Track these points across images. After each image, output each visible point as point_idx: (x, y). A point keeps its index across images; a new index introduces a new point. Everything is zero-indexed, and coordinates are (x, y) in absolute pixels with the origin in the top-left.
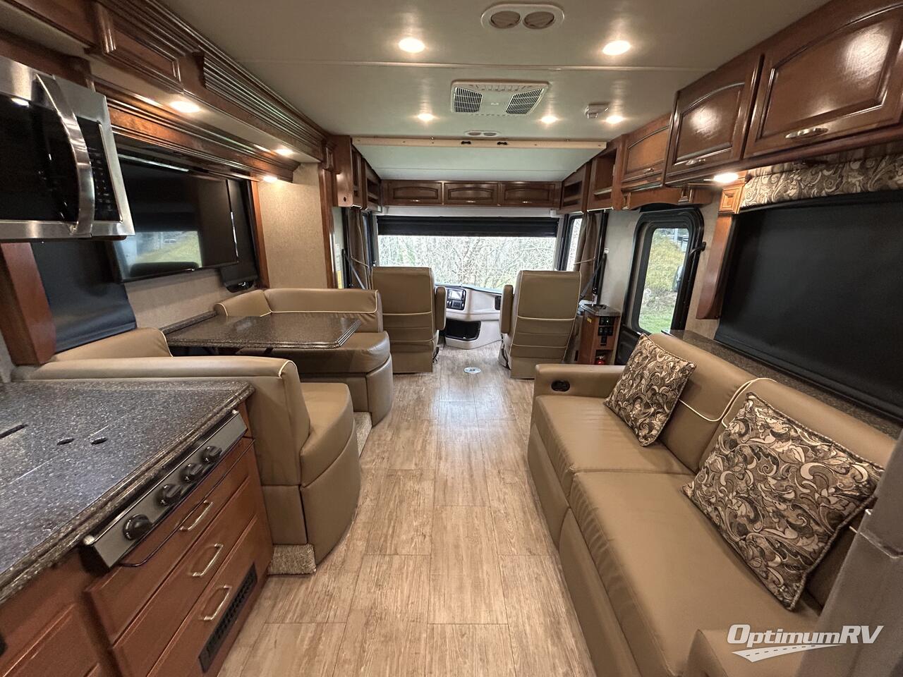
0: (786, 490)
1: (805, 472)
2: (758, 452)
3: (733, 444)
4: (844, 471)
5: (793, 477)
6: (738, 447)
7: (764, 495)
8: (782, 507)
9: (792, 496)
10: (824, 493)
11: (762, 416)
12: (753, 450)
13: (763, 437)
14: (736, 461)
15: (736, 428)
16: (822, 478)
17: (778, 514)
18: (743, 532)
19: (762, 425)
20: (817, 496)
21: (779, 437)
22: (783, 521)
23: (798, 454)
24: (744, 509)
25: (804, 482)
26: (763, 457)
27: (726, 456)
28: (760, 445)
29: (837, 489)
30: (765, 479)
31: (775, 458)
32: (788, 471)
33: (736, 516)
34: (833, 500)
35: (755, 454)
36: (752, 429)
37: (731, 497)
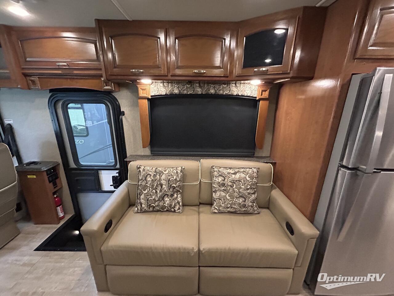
1: (248, 178)
2: (233, 182)
3: (223, 185)
4: (253, 173)
6: (226, 184)
7: (243, 192)
8: (249, 191)
9: (249, 187)
10: (254, 180)
11: (225, 171)
12: (231, 182)
13: (231, 176)
14: (229, 189)
15: (220, 179)
16: (251, 177)
17: (249, 194)
18: (244, 206)
19: (227, 173)
20: (253, 182)
21: (235, 173)
23: (243, 175)
24: (241, 200)
25: (249, 181)
26: (236, 182)
27: (224, 190)
28: (232, 179)
29: (255, 177)
30: (241, 187)
31: (239, 180)
32: (244, 181)
33: (240, 204)
34: (256, 181)
35: (233, 183)
36: (226, 177)
37: (235, 200)
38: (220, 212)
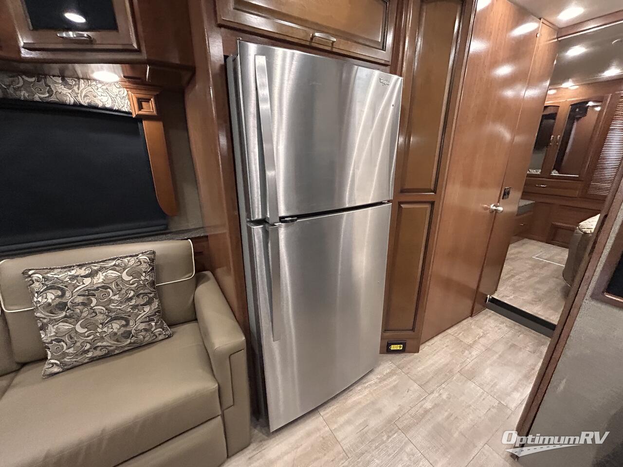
0: (127, 294)
1: (126, 278)
2: (89, 293)
3: (62, 306)
4: (139, 263)
5: (123, 285)
6: (69, 304)
7: (119, 307)
8: (133, 302)
9: (132, 293)
10: (143, 278)
11: (64, 276)
12: (84, 295)
13: (81, 283)
14: (79, 311)
15: (50, 296)
16: (134, 273)
17: (135, 307)
18: (128, 334)
19: (70, 279)
20: (141, 282)
21: (91, 275)
22: (140, 307)
23: (112, 274)
24: (116, 326)
25: (131, 282)
26: (96, 293)
27: (66, 316)
28: (85, 289)
29: (144, 272)
30: (110, 300)
31: (103, 286)
32: (118, 285)
33: (115, 334)
34: (148, 278)
35: (88, 296)
36: (66, 286)
37: (100, 330)
38: (67, 369)
